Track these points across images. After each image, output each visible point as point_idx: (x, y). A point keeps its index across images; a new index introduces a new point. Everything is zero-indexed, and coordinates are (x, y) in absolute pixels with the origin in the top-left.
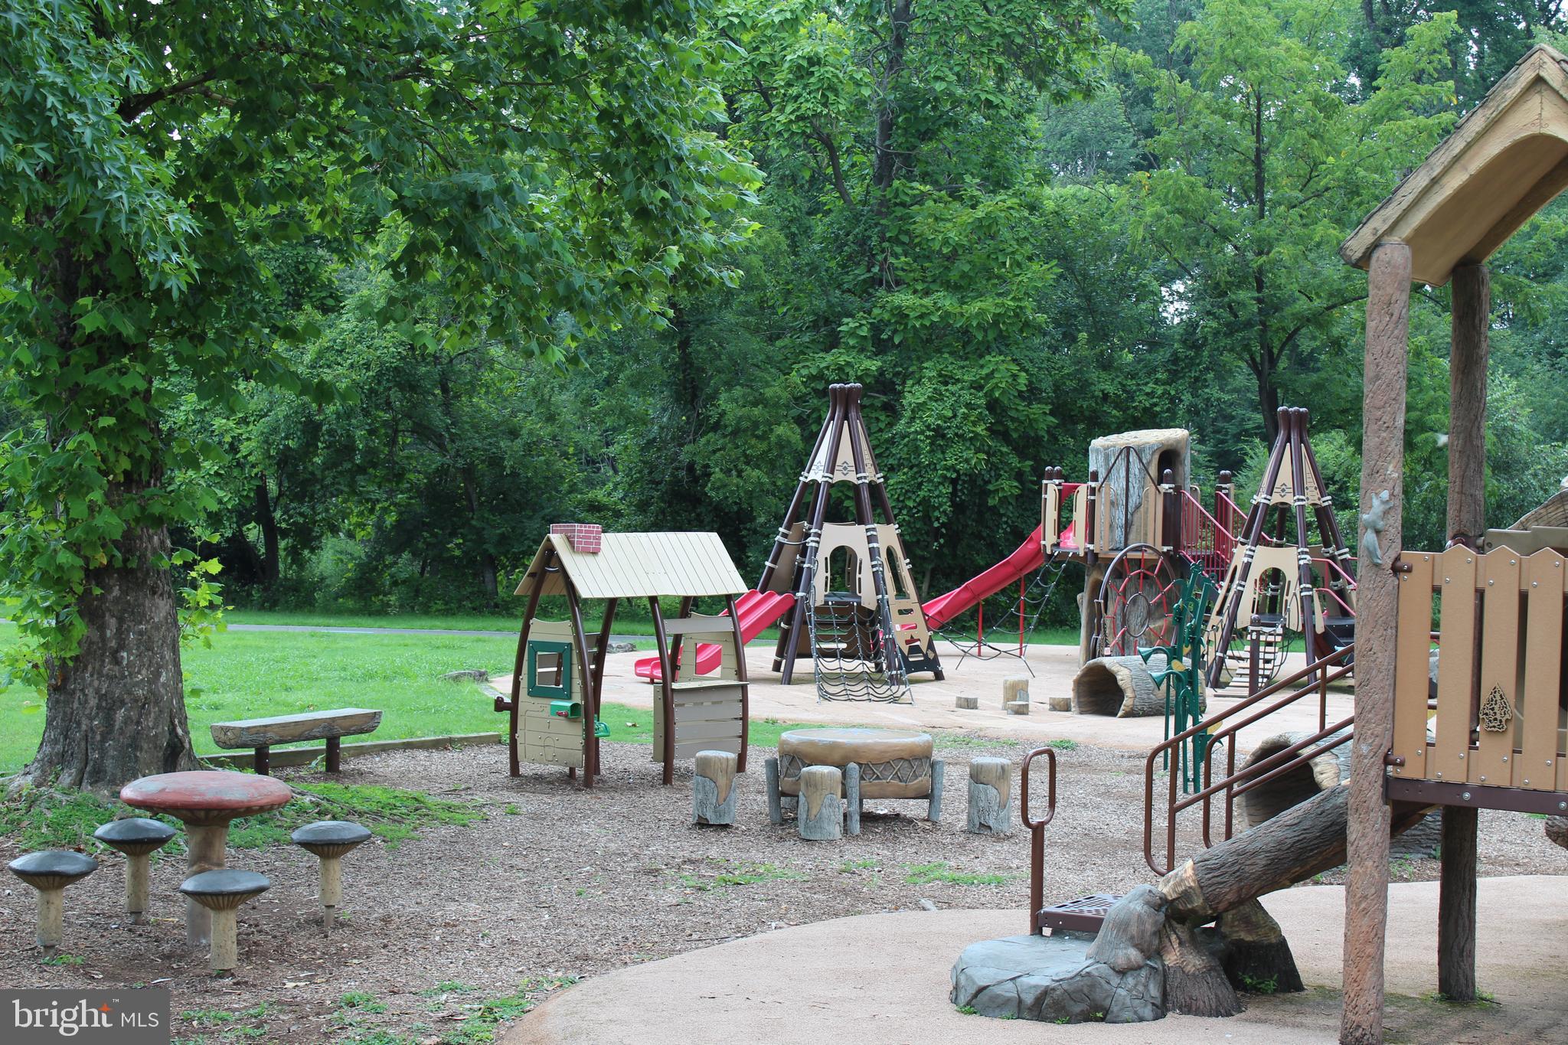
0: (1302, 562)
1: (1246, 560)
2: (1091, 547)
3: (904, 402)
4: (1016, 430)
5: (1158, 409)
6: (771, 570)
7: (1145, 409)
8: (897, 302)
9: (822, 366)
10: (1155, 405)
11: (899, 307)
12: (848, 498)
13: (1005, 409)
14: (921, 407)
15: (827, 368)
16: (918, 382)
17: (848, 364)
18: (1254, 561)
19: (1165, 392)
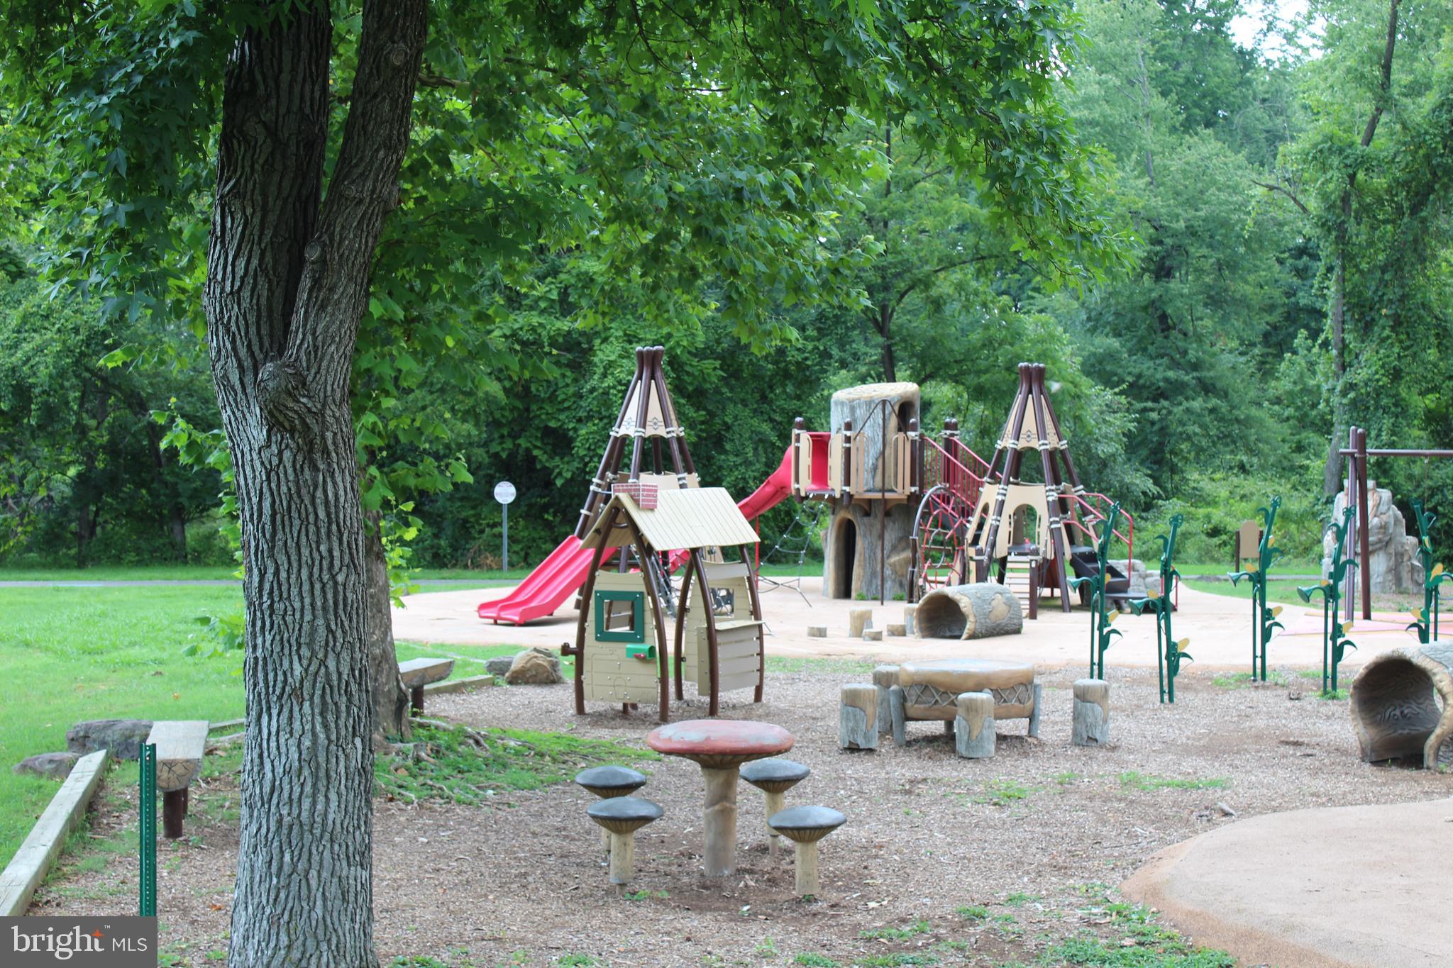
0: (1050, 499)
1: (1000, 498)
2: (847, 489)
3: (596, 360)
4: (691, 384)
5: (809, 363)
6: (587, 517)
7: (798, 363)
8: (584, 269)
9: (516, 326)
10: (806, 359)
11: (586, 273)
12: (536, 447)
13: (681, 365)
14: (611, 364)
15: (521, 329)
16: (605, 340)
17: (540, 324)
18: (1007, 499)
19: (816, 348)
